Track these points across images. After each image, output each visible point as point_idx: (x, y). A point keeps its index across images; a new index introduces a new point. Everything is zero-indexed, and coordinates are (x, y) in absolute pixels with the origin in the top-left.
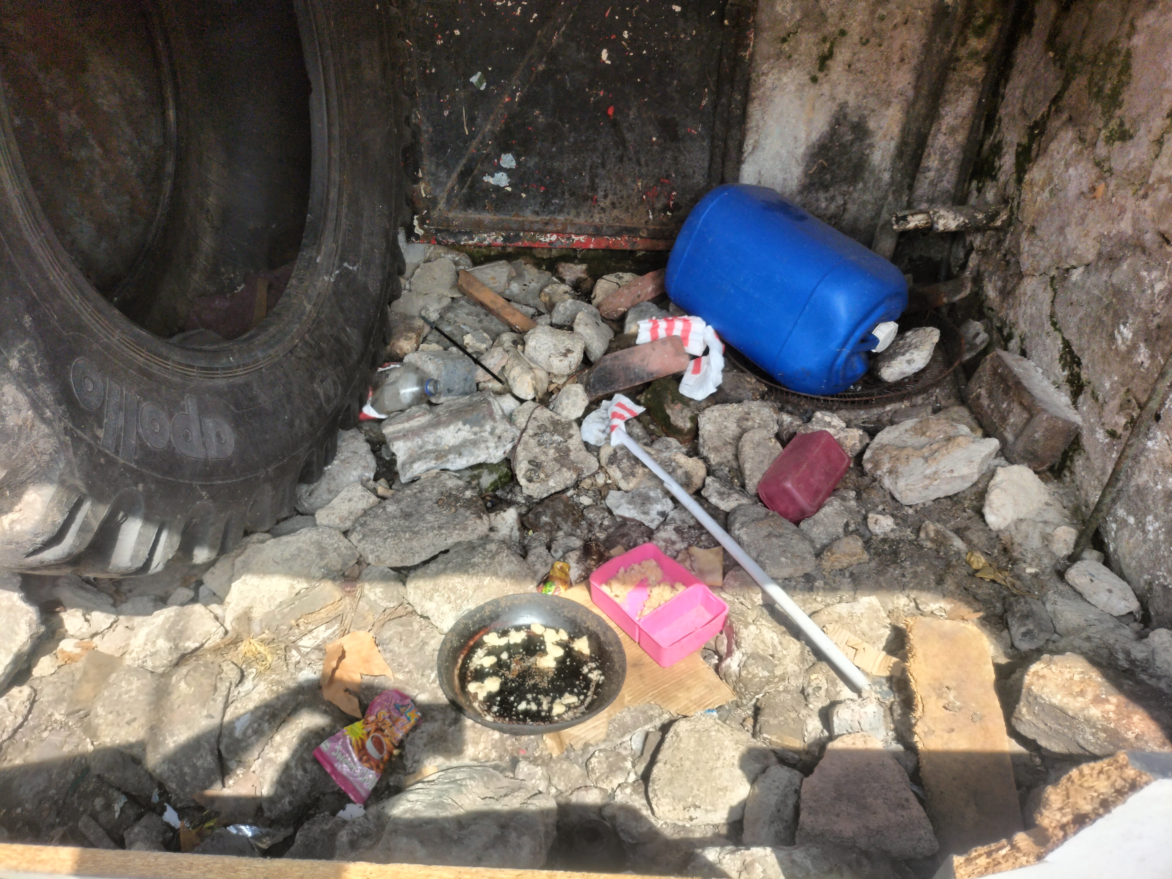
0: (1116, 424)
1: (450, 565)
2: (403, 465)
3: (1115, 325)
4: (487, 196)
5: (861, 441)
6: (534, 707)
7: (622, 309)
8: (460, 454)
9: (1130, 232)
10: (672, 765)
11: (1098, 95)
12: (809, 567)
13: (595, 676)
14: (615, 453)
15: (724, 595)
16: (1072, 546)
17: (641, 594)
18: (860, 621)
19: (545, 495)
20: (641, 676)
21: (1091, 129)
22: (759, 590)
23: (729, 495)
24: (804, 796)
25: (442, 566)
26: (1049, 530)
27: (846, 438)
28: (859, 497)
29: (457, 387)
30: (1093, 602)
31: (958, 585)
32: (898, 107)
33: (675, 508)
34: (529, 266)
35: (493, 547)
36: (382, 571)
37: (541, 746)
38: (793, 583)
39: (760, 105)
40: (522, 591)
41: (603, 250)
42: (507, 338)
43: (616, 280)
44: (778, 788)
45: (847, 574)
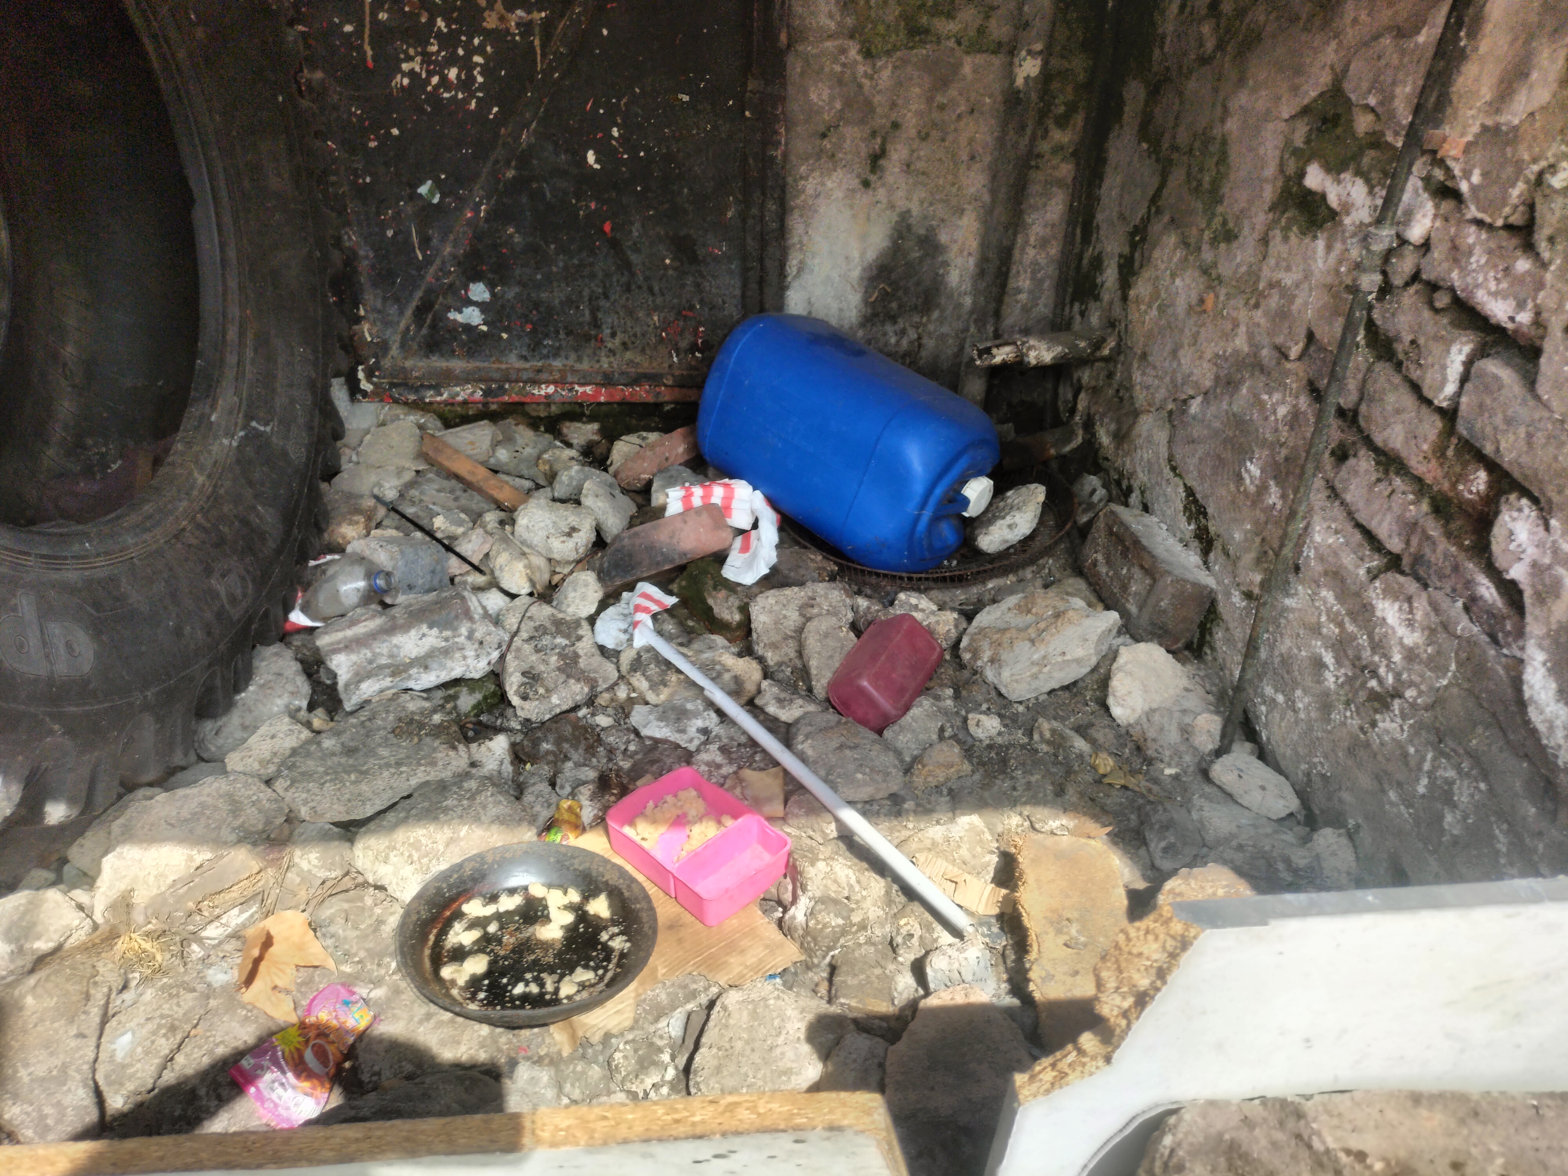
0: (1252, 582)
1: (414, 812)
2: (347, 685)
3: (1242, 463)
4: (455, 339)
5: (956, 626)
6: (534, 989)
7: (646, 476)
8: (426, 668)
9: (1246, 349)
10: (719, 1049)
11: (1197, 190)
12: (895, 784)
13: (619, 944)
14: (639, 655)
15: (788, 830)
16: (1218, 738)
17: (676, 835)
18: (959, 847)
19: (547, 717)
20: (680, 941)
21: (1195, 231)
22: (831, 818)
23: (791, 701)
24: (889, 1069)
25: (402, 815)
26: (1187, 720)
27: (938, 622)
28: (957, 696)
29: (420, 582)
30: (1245, 803)
31: (1082, 794)
32: (973, 216)
33: (722, 722)
34: (521, 428)
35: (473, 784)
36: (322, 828)
37: (548, 1041)
38: (876, 807)
39: (801, 216)
40: (515, 840)
41: (619, 404)
42: (491, 518)
43: (638, 441)
44: (855, 1061)
45: (945, 791)
